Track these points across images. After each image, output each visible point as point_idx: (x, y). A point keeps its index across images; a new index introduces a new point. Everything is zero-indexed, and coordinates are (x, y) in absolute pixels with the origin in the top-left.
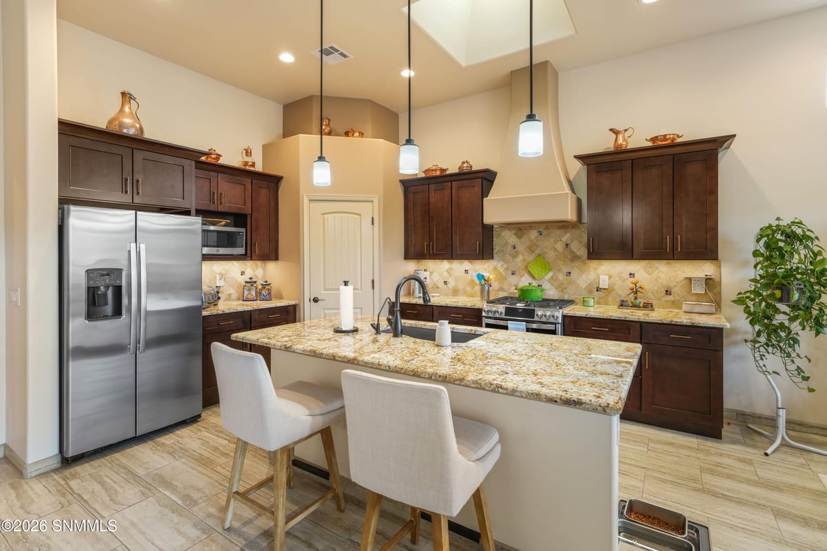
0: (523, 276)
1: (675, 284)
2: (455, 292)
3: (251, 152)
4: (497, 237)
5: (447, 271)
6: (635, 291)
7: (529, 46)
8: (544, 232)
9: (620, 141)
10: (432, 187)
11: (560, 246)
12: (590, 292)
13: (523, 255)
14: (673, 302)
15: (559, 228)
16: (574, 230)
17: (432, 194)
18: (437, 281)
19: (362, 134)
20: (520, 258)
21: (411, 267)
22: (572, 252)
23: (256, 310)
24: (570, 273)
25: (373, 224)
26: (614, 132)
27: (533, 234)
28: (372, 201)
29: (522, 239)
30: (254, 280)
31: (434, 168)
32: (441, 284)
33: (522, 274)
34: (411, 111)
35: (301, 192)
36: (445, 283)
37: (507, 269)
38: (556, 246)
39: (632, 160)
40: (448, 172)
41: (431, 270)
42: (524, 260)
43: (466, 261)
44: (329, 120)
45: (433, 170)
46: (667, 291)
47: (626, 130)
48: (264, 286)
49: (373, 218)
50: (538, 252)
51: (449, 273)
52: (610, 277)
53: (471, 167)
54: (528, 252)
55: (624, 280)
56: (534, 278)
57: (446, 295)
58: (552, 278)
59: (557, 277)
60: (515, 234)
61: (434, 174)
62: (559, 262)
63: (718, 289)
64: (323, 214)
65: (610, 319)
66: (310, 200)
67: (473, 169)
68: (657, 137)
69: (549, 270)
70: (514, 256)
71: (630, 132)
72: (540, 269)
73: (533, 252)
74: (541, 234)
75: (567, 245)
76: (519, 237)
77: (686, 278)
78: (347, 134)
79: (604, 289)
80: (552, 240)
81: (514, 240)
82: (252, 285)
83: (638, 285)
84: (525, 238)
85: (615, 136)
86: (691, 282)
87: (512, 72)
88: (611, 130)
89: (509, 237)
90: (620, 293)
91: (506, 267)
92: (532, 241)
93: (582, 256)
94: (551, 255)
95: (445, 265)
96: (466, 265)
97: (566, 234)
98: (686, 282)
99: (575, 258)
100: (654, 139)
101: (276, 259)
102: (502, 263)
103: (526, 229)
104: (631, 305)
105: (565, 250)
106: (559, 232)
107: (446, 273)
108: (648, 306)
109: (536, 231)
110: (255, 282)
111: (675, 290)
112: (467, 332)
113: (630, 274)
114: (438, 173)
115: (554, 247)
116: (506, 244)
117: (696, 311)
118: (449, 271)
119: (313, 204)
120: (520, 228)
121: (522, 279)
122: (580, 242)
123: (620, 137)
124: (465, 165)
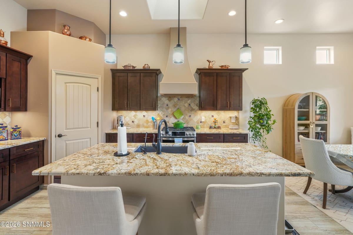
0: (171, 117)
1: (226, 119)
2: (138, 126)
3: (3, 34)
4: (159, 100)
5: (133, 116)
6: (215, 122)
7: (178, 19)
8: (180, 99)
9: (211, 65)
10: (129, 74)
11: (186, 105)
12: (198, 123)
13: (171, 108)
14: (226, 125)
15: (186, 97)
16: (192, 99)
17: (129, 78)
18: (128, 121)
19: (90, 40)
20: (170, 110)
21: (115, 115)
22: (191, 107)
23: (15, 147)
24: (190, 116)
25: (98, 91)
26: (209, 62)
27: (176, 99)
28: (98, 78)
29: (171, 102)
30: (5, 125)
31: (129, 65)
32: (130, 123)
33: (170, 117)
34: (111, 35)
35: (50, 68)
36: (133, 122)
37: (164, 115)
38: (185, 105)
39: (217, 73)
40: (136, 68)
41: (125, 116)
42: (172, 111)
43: (144, 111)
44: (70, 27)
45: (129, 66)
46: (224, 122)
47: (213, 61)
48: (14, 130)
49: (98, 88)
50: (178, 107)
51: (135, 117)
52: (205, 117)
53: (150, 67)
54: (173, 107)
55: (210, 118)
56: (176, 118)
57: (133, 127)
58: (183, 118)
59: (185, 118)
60: (168, 99)
61: (129, 68)
62: (186, 111)
63: (238, 120)
64: (65, 83)
65: (214, 134)
66: (56, 74)
67: (150, 68)
68: (223, 66)
69: (183, 115)
70: (167, 109)
71: (214, 62)
72: (179, 114)
73: (175, 107)
74: (179, 100)
75: (189, 104)
76: (170, 101)
77: (230, 117)
78: (81, 38)
79: (203, 122)
80: (183, 102)
81: (167, 102)
82: (4, 129)
83: (216, 120)
84: (172, 101)
85: (209, 63)
86: (231, 118)
87: (170, 28)
88: (207, 60)
89: (165, 100)
90: (209, 123)
91: (163, 113)
92: (175, 102)
93: (195, 109)
94: (183, 109)
95: (133, 113)
96: (144, 113)
97: (189, 100)
98: (230, 118)
99: (192, 110)
100: (222, 66)
101: (25, 110)
102: (161, 112)
103: (173, 97)
104: (213, 127)
105: (188, 106)
106: (186, 99)
107: (133, 117)
108: (219, 128)
109: (177, 98)
110: (6, 127)
111: (226, 122)
112: (181, 146)
113: (212, 116)
114: (131, 68)
115: (184, 105)
116: (164, 104)
117: (234, 128)
118: (135, 116)
119: (58, 76)
120: (170, 97)
121: (171, 119)
122: (195, 104)
123: (211, 63)
124: (146, 66)
